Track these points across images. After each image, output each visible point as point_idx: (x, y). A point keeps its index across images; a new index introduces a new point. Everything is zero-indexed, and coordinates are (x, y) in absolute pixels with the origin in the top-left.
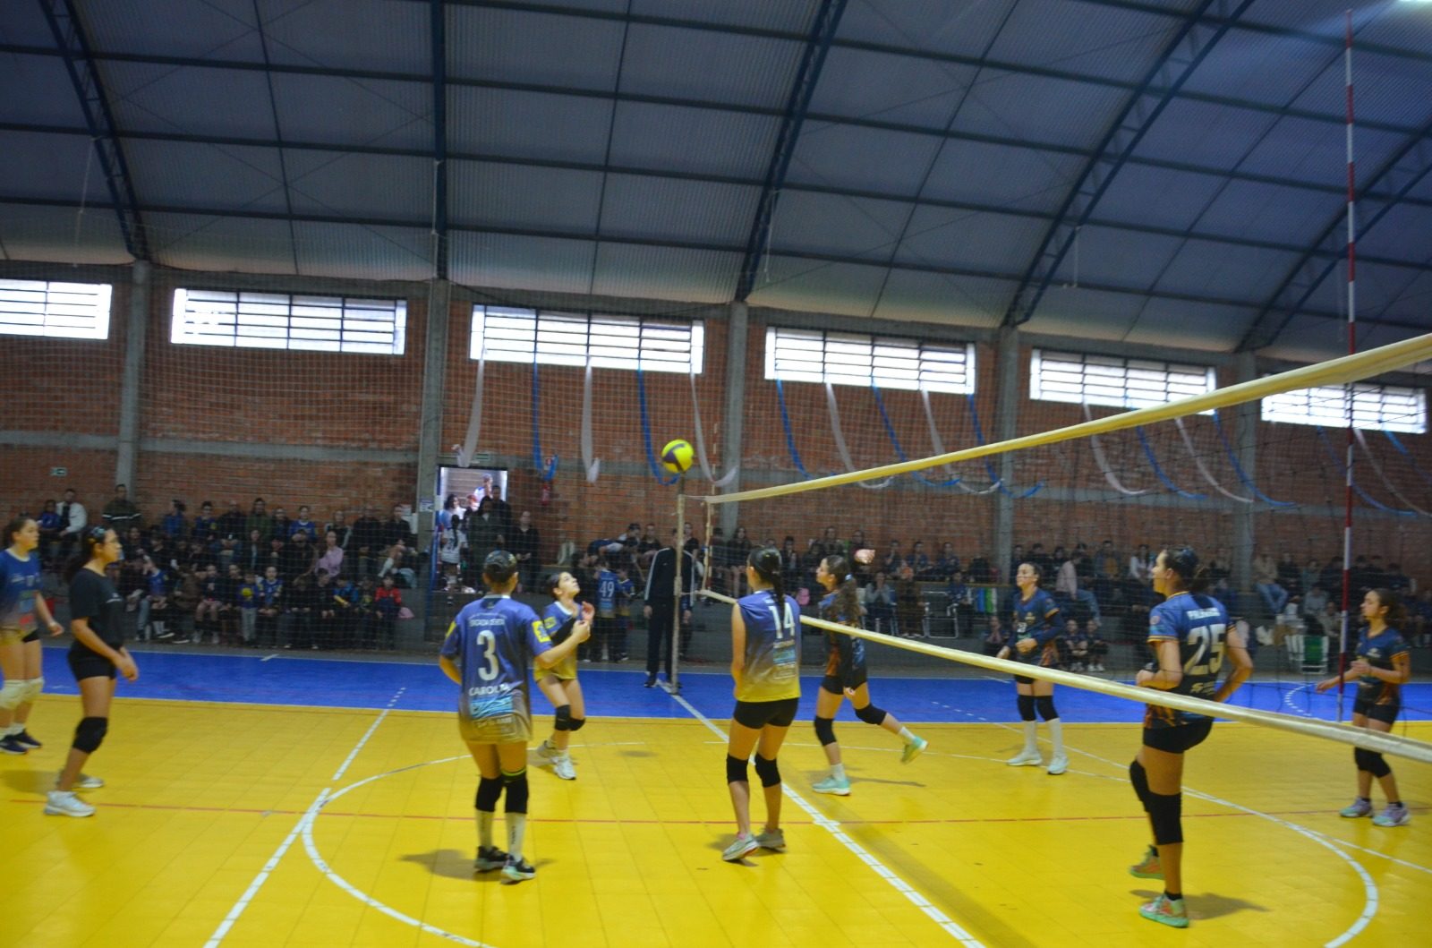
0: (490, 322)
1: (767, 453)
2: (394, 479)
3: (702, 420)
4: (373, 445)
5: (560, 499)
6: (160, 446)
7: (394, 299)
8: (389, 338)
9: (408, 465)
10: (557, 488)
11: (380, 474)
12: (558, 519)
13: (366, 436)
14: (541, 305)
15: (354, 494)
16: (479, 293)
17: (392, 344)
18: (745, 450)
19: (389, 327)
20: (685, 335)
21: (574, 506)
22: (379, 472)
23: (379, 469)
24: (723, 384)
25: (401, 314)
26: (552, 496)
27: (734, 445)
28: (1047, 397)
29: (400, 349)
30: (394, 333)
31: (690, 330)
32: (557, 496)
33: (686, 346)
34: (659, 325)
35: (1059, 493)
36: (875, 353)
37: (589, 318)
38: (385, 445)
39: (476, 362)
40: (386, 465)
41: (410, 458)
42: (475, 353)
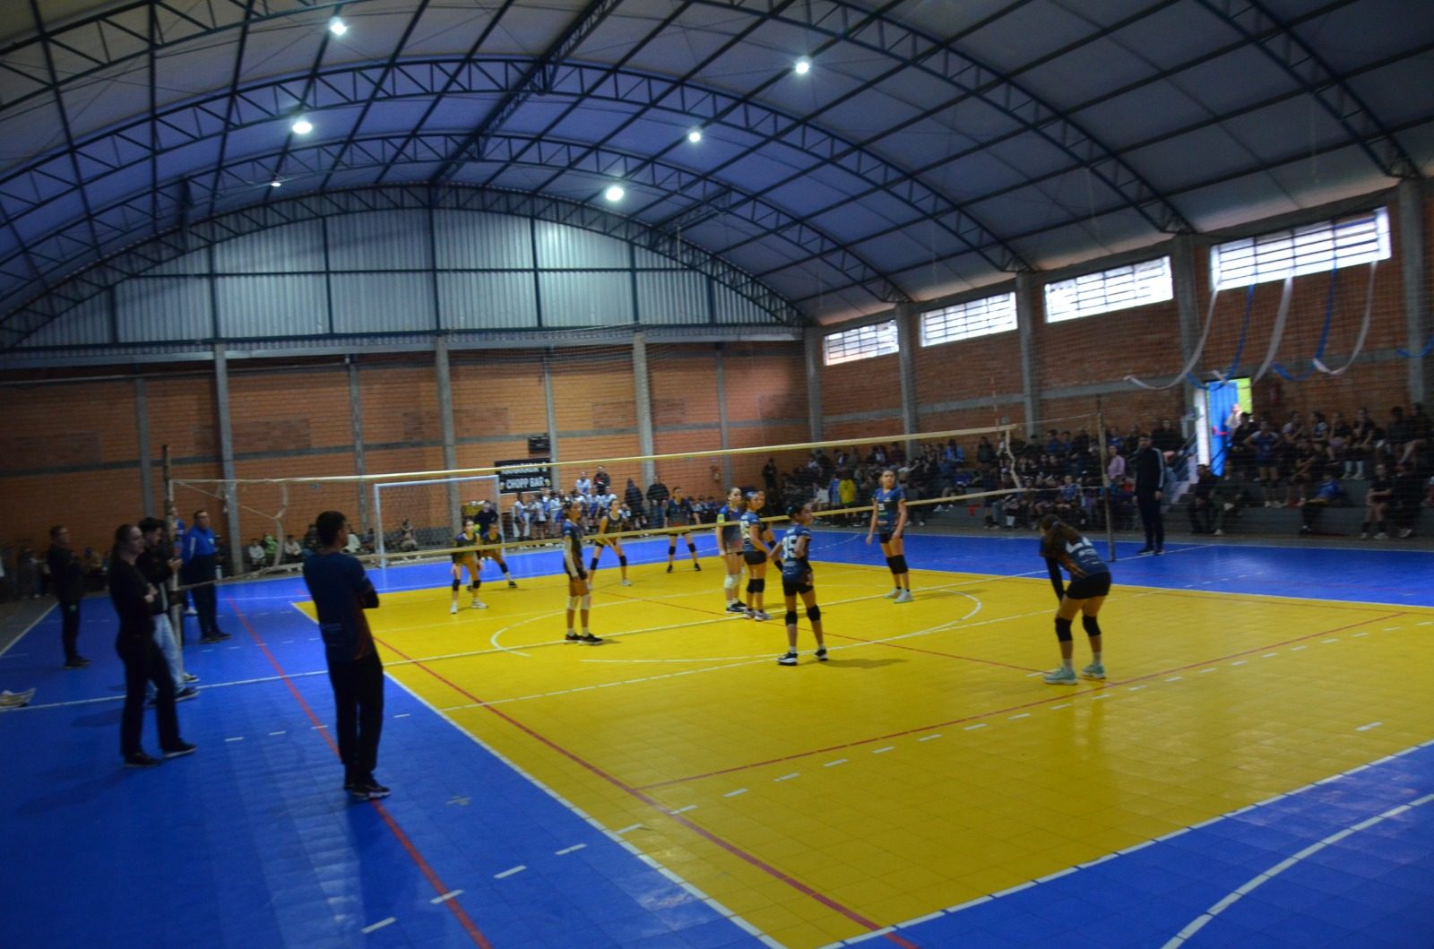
0: (1225, 257)
4: (1162, 374)
5: (1287, 396)
6: (1048, 395)
7: (1160, 257)
10: (1284, 387)
13: (1158, 367)
14: (1257, 233)
16: (1212, 236)
17: (1165, 292)
20: (1369, 226)
21: (1298, 400)
22: (1167, 393)
26: (1279, 394)
29: (1169, 295)
31: (1373, 220)
32: (1284, 393)
33: (1373, 235)
34: (1350, 222)
37: (1293, 233)
42: (1217, 286)
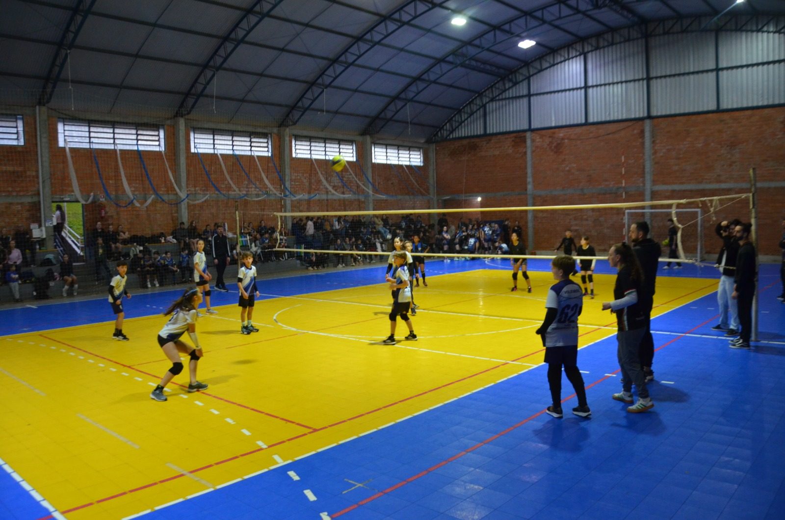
0: (66, 128)
1: (195, 187)
2: (29, 211)
3: (172, 173)
4: (14, 194)
5: (108, 214)
7: (17, 115)
8: (15, 136)
9: (34, 203)
10: (107, 209)
11: (20, 208)
12: (109, 224)
13: (10, 189)
14: (91, 119)
15: (7, 220)
16: (60, 113)
17: (17, 139)
18: (187, 185)
19: (14, 130)
20: (156, 133)
21: (115, 217)
23: (20, 206)
24: (175, 155)
25: (20, 124)
26: (106, 213)
27: (184, 184)
28: (299, 156)
29: (22, 143)
30: (17, 133)
31: (158, 131)
32: (108, 213)
33: (157, 138)
34: (145, 128)
35: (306, 197)
36: (234, 139)
37: (114, 126)
38: (21, 194)
39: (64, 148)
40: (22, 204)
41: (35, 199)
42: (61, 144)
